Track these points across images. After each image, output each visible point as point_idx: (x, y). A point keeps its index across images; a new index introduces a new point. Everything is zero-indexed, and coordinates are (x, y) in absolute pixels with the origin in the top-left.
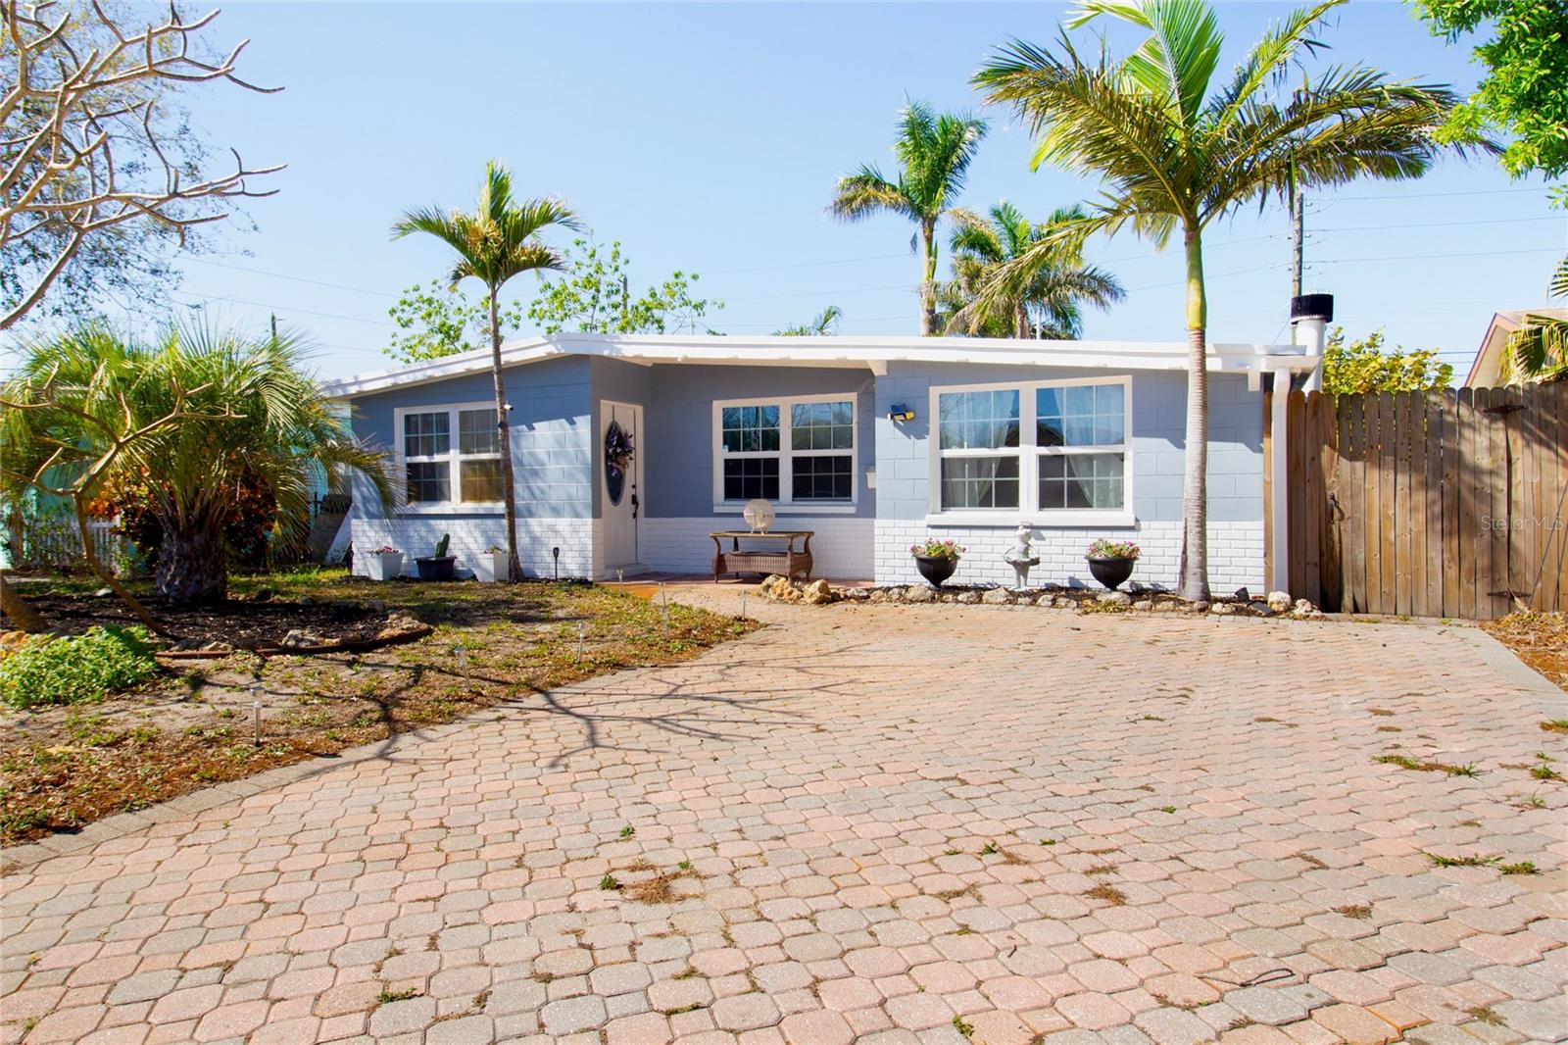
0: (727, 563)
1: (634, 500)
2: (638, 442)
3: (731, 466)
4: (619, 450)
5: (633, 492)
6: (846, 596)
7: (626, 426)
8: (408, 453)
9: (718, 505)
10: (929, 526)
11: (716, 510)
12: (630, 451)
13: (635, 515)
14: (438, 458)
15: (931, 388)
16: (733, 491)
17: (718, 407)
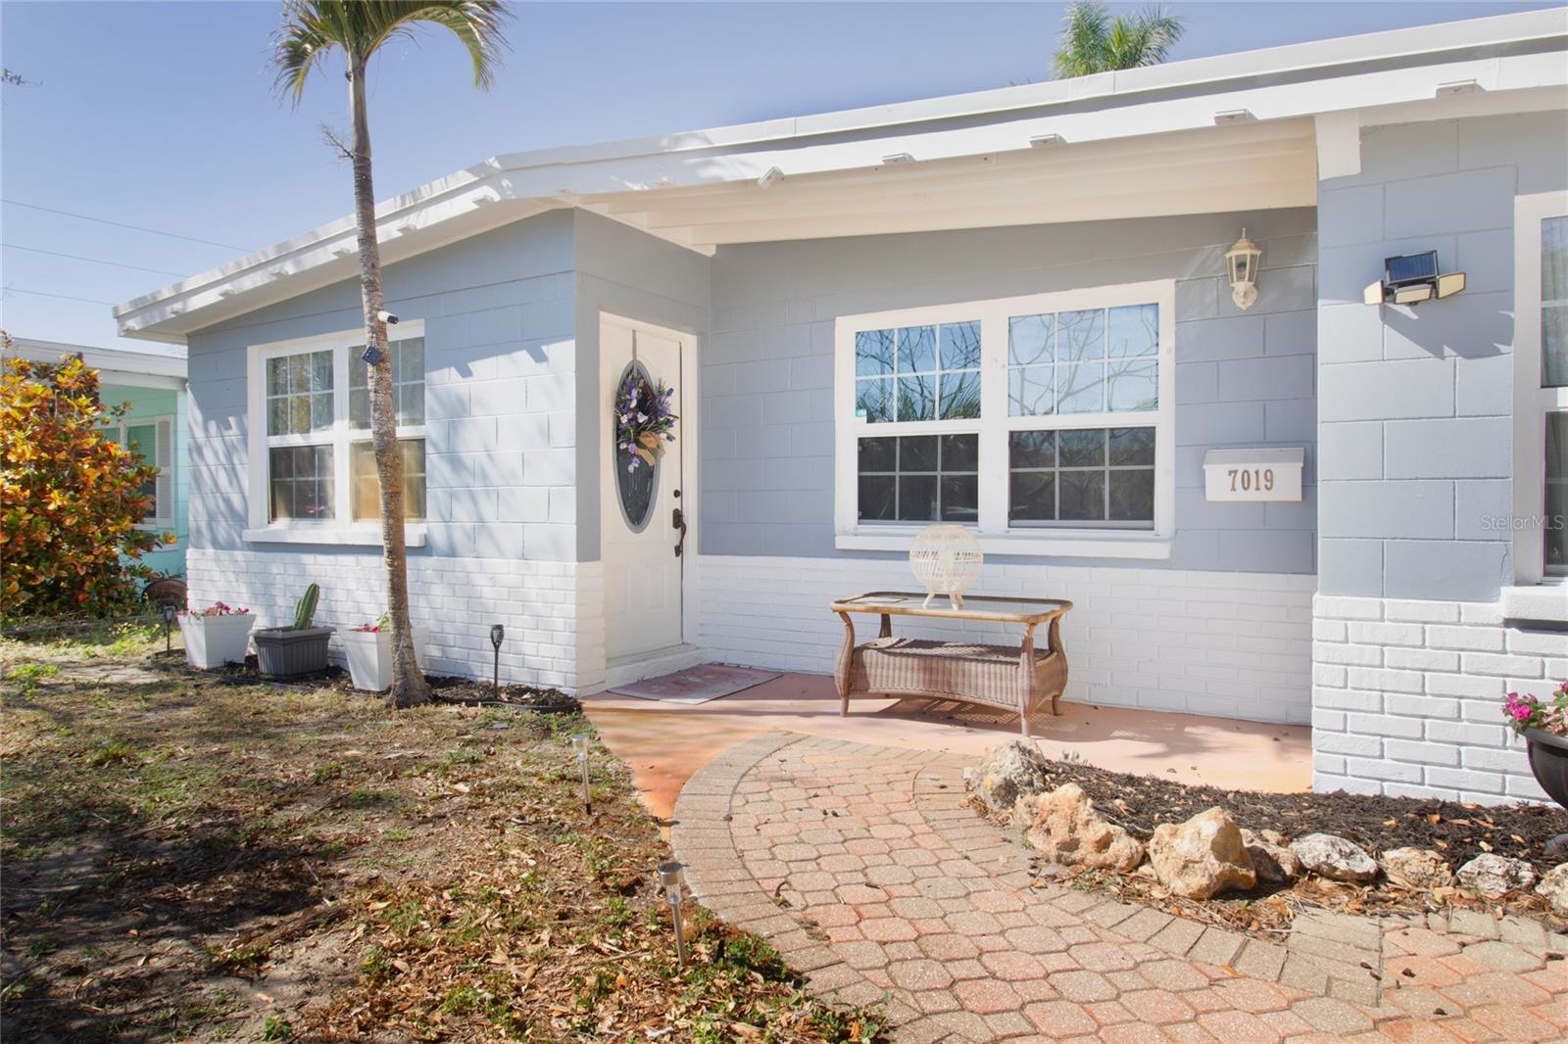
0: (870, 671)
1: (678, 520)
2: (685, 404)
3: (872, 453)
4: (642, 418)
5: (676, 503)
6: (1301, 869)
7: (660, 372)
8: (275, 429)
9: (845, 533)
10: (1509, 623)
11: (841, 543)
12: (669, 423)
13: (679, 550)
14: (317, 438)
15: (1518, 199)
16: (873, 505)
17: (847, 329)
